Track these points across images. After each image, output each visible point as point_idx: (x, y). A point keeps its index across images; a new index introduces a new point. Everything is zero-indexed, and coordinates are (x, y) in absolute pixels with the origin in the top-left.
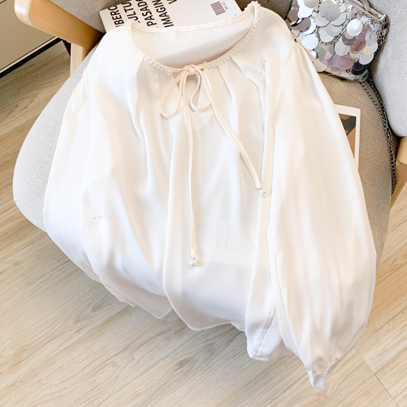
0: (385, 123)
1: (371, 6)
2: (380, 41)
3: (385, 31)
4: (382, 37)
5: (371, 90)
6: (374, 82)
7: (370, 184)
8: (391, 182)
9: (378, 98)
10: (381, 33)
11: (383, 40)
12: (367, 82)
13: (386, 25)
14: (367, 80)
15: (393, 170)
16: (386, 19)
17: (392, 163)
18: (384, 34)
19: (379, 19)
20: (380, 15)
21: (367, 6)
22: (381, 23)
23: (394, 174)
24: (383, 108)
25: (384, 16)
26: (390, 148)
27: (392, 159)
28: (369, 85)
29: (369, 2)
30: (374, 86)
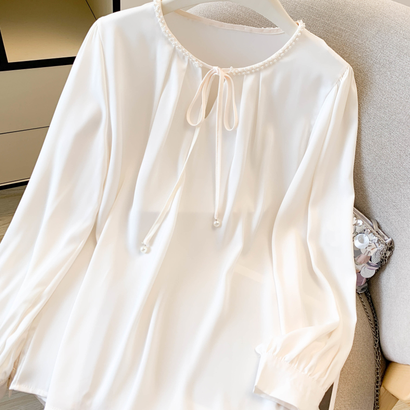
0: (376, 341)
1: (379, 227)
2: (383, 261)
3: (388, 253)
4: (386, 258)
5: (368, 303)
6: (372, 296)
7: (349, 404)
8: (373, 407)
9: (373, 314)
10: (385, 254)
11: (385, 260)
12: (364, 295)
13: (391, 248)
14: (365, 292)
15: (377, 396)
16: (392, 243)
17: (377, 387)
18: (387, 256)
19: (385, 240)
20: (386, 238)
21: (375, 226)
22: (386, 245)
23: (377, 400)
24: (376, 325)
25: (390, 239)
26: (377, 369)
27: (377, 382)
28: (366, 298)
29: (378, 223)
30: (371, 302)
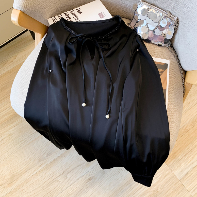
0: (179, 65)
1: (170, 14)
3: (177, 24)
4: (176, 27)
5: (172, 50)
6: (173, 46)
7: (173, 93)
8: (183, 91)
9: (176, 54)
10: (176, 26)
11: (176, 28)
12: (170, 47)
13: (177, 22)
14: (170, 46)
15: (184, 86)
16: (177, 19)
17: (183, 83)
18: (177, 26)
19: (174, 19)
20: (174, 18)
22: (175, 21)
23: (184, 88)
24: (178, 58)
25: (177, 18)
26: (182, 76)
27: (183, 81)
28: (171, 48)
29: (169, 12)
30: (174, 49)
